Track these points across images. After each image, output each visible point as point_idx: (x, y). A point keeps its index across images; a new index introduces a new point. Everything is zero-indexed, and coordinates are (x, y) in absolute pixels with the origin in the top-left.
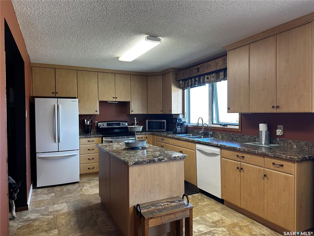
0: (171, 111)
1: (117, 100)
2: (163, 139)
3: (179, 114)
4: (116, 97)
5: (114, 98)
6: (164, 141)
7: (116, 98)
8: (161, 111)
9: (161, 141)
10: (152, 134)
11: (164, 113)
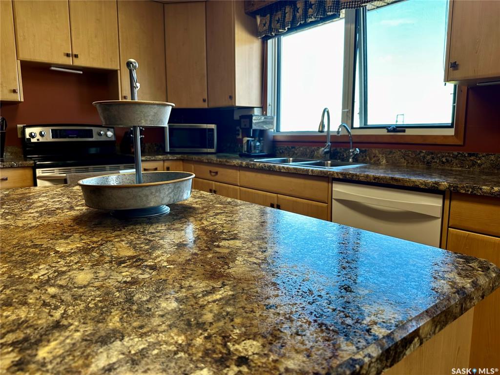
0: (232, 97)
1: (78, 62)
2: (217, 173)
3: (254, 107)
4: (75, 53)
5: (68, 55)
6: (217, 177)
7: (76, 56)
8: (204, 101)
9: (208, 176)
10: (183, 160)
11: (213, 105)
